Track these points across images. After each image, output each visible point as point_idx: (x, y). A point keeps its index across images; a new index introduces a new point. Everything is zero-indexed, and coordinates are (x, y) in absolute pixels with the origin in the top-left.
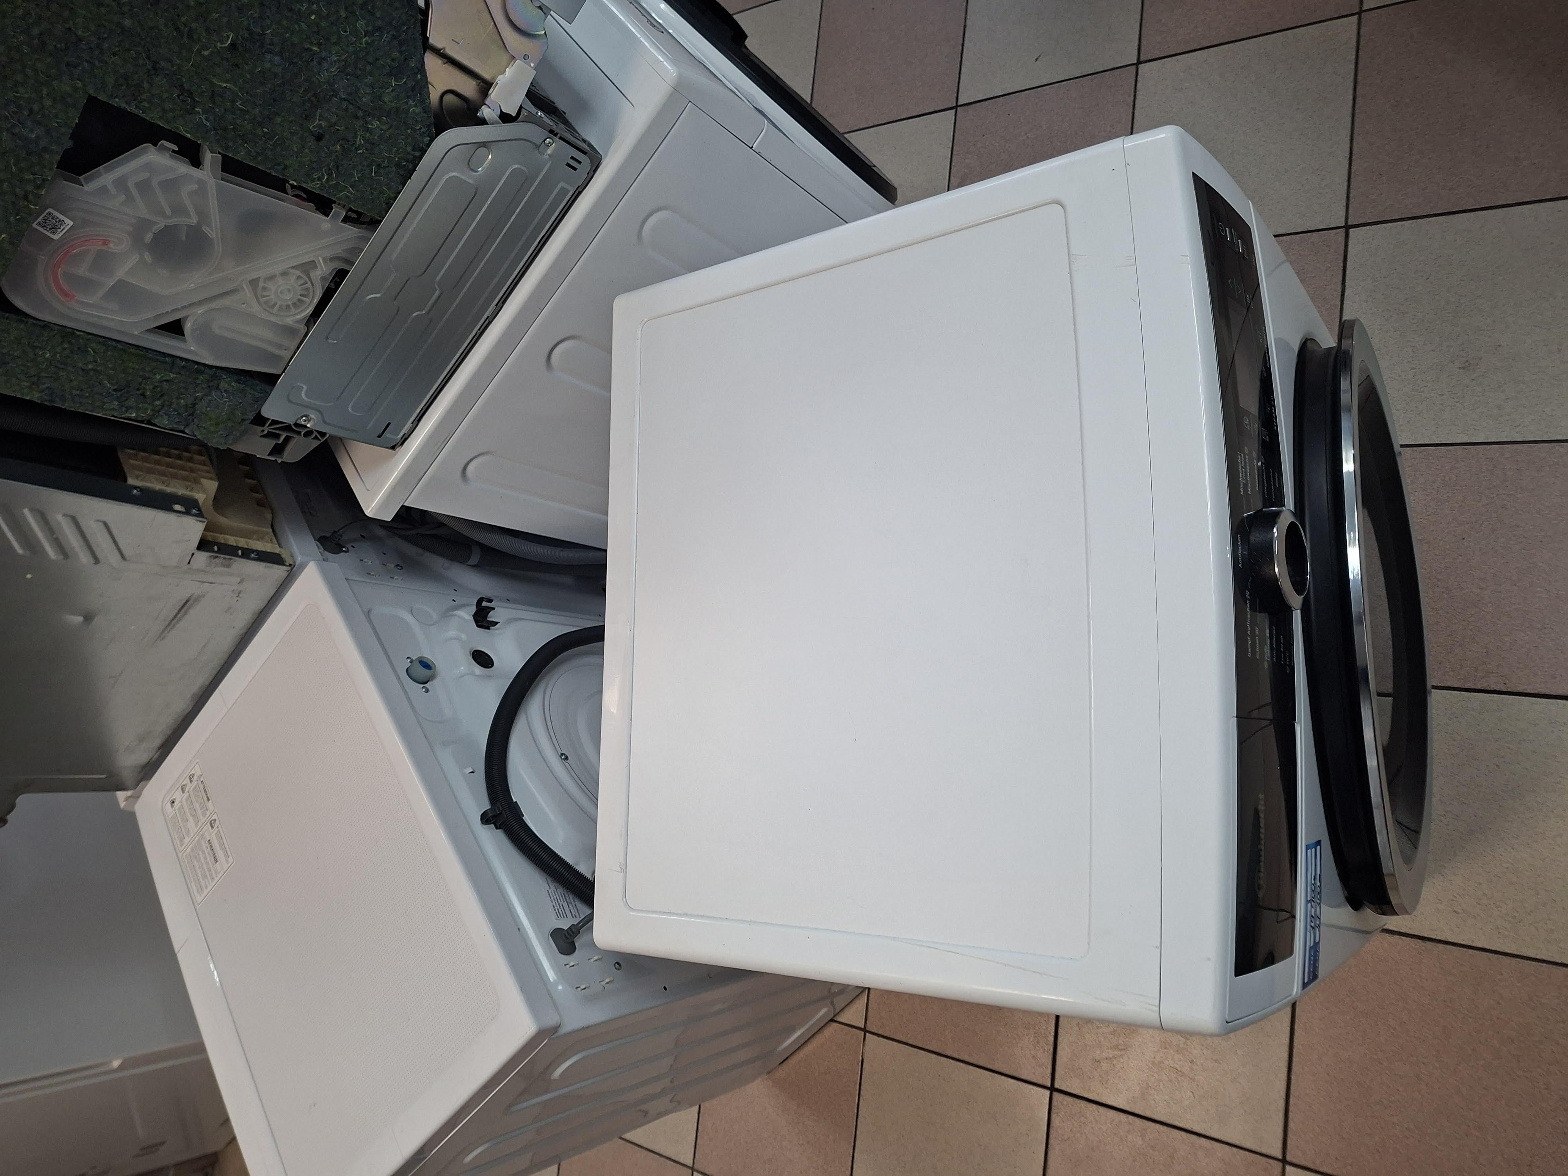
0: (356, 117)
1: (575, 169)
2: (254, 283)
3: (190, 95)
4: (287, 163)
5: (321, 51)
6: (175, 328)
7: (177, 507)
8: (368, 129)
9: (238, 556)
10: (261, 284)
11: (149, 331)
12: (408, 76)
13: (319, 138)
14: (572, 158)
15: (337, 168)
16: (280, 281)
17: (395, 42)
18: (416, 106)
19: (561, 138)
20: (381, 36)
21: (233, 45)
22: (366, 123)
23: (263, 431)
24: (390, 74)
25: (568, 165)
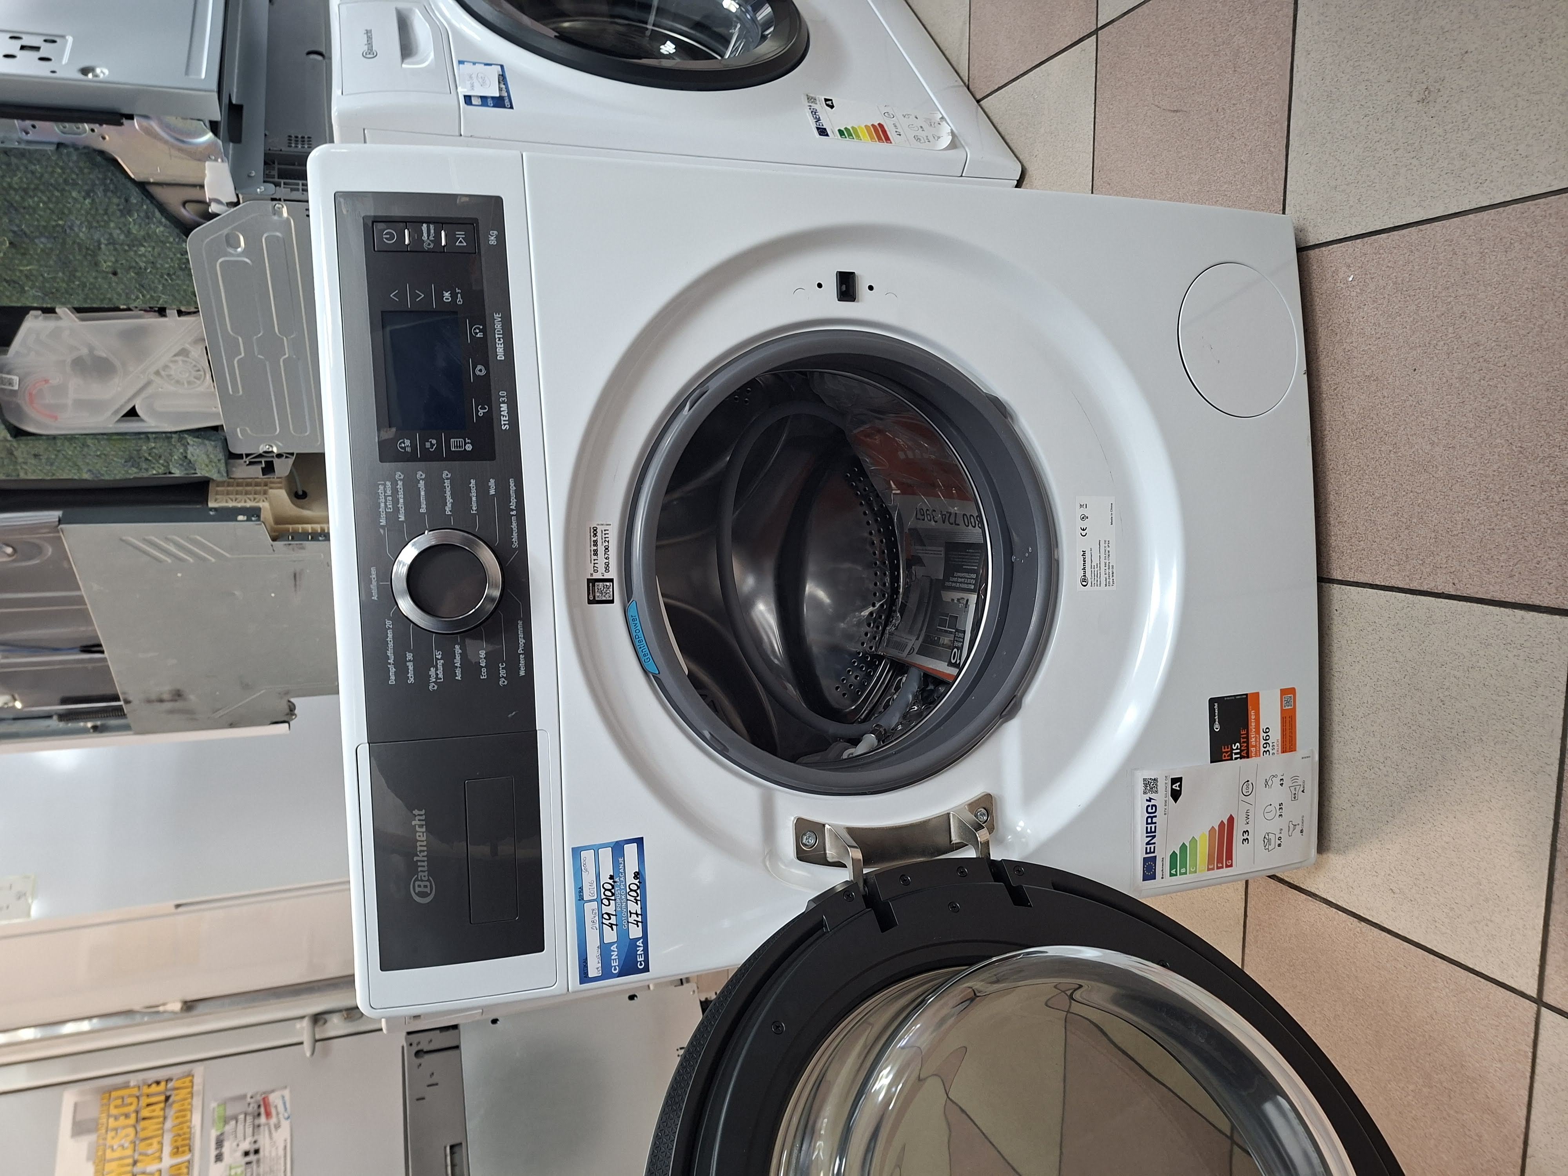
0: (126, 251)
2: (157, 373)
3: (15, 282)
4: (109, 296)
5: (65, 222)
6: (132, 413)
7: (240, 518)
8: (141, 255)
9: (308, 540)
10: (163, 373)
11: (119, 421)
12: (137, 211)
13: (115, 273)
15: (143, 286)
16: (174, 367)
17: (109, 194)
18: (158, 227)
19: (285, 200)
20: (96, 194)
21: (11, 243)
22: (136, 251)
23: (245, 462)
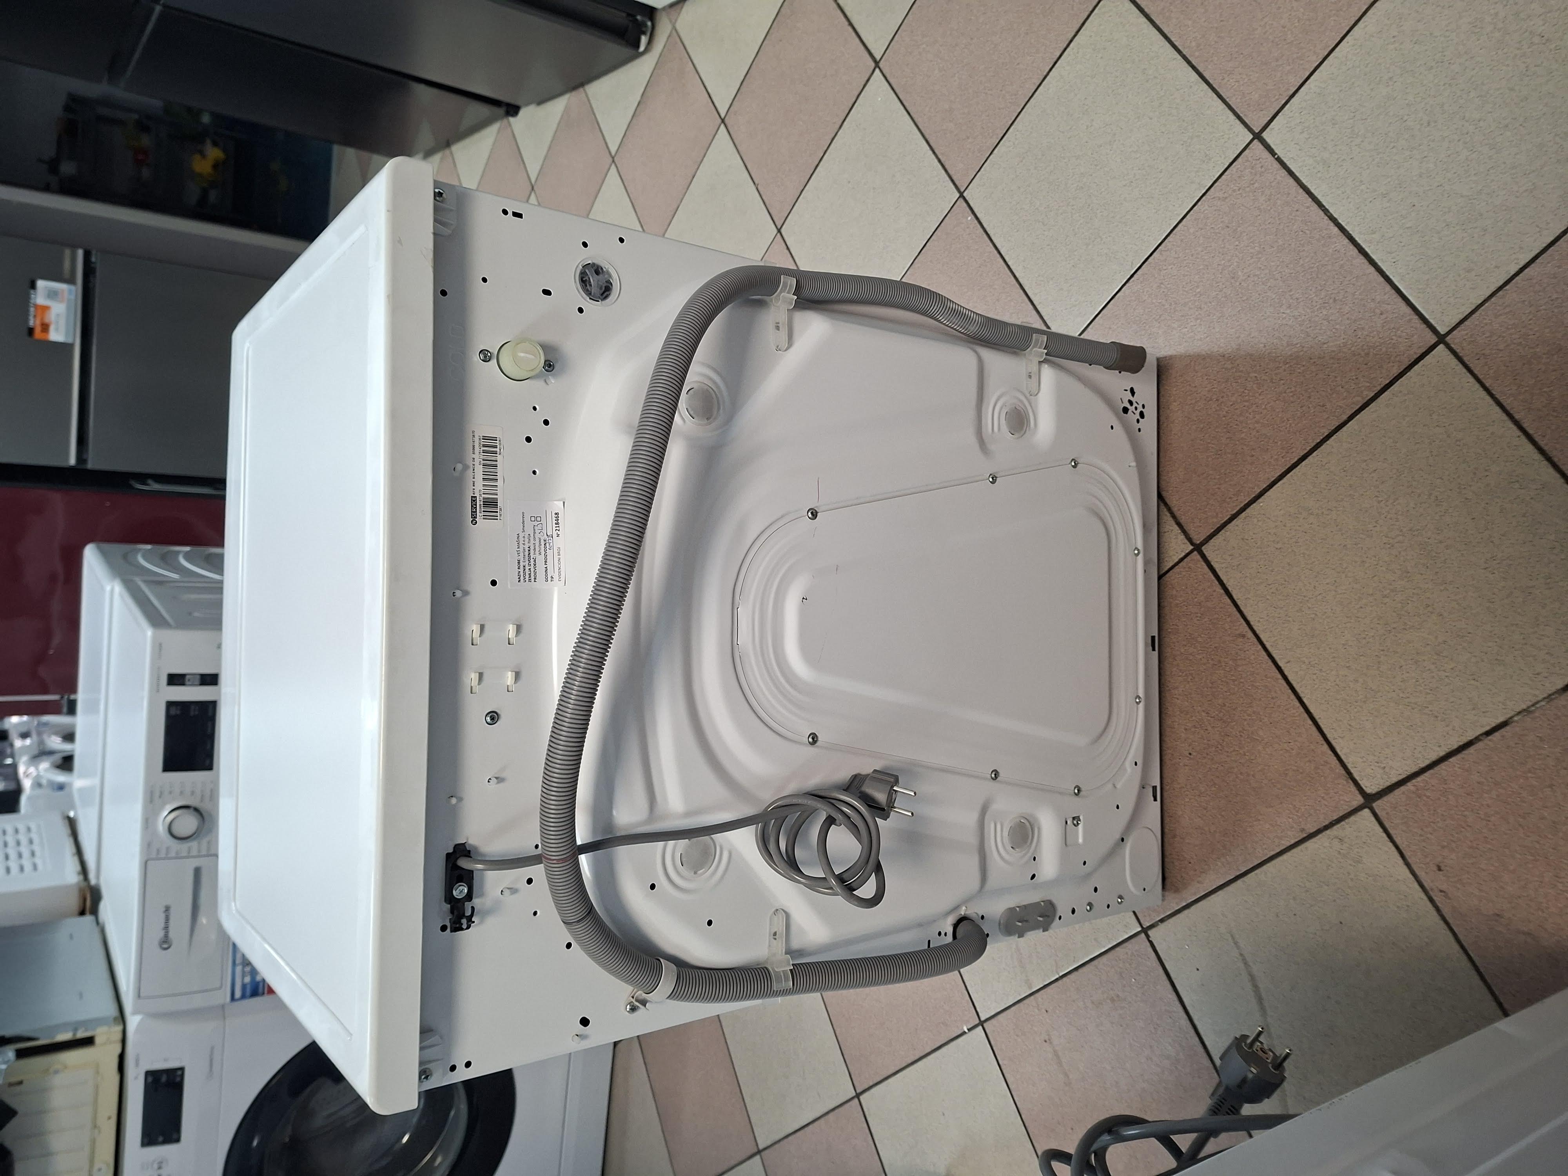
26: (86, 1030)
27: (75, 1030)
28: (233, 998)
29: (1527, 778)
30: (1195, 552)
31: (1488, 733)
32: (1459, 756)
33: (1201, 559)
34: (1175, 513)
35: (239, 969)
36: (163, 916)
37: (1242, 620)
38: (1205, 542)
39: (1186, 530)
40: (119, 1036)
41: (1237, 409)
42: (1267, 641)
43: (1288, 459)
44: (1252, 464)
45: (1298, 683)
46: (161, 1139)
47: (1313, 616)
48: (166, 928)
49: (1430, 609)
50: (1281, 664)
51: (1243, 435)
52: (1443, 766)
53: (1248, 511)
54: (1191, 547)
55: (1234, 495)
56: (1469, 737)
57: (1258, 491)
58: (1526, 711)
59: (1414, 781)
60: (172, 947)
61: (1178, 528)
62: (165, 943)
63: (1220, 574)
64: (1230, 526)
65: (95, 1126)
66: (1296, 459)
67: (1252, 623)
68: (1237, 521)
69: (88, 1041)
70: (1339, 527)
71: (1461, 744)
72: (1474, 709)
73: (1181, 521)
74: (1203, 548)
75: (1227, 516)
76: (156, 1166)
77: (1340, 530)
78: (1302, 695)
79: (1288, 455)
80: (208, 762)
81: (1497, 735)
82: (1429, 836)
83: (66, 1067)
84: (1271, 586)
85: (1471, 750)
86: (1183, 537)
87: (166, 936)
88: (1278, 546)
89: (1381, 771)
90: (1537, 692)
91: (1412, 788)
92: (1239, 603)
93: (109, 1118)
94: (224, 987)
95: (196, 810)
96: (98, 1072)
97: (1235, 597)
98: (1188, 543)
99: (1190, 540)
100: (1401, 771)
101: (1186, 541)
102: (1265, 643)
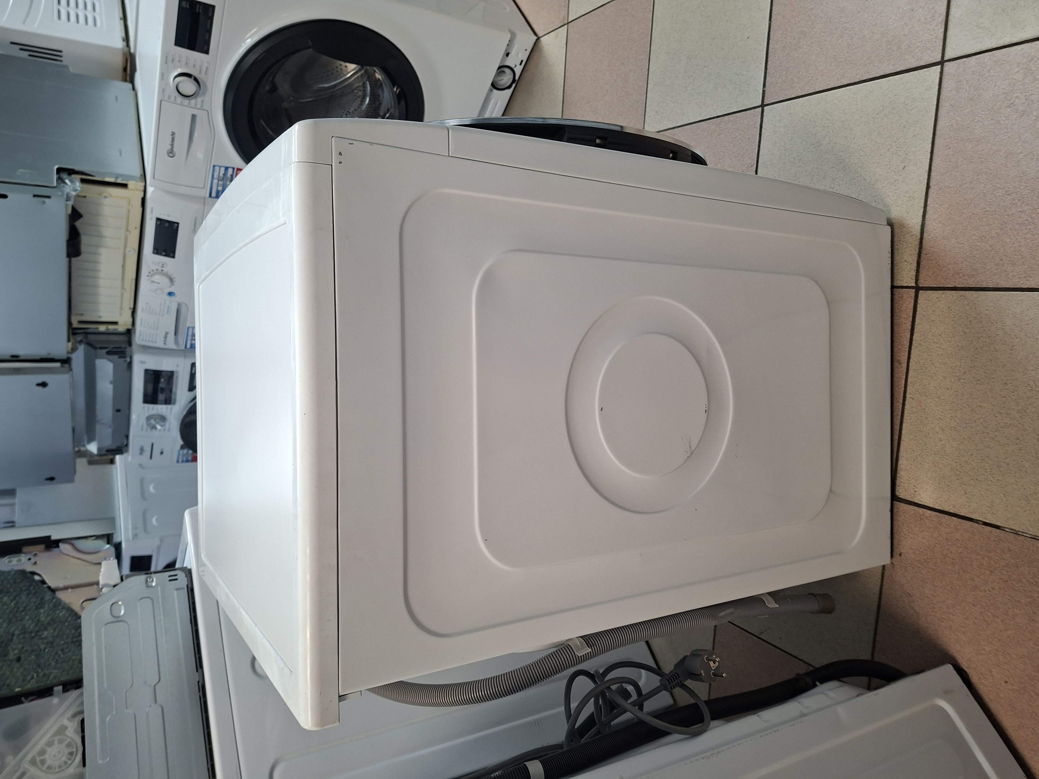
0: (33, 638)
1: (176, 579)
2: (33, 762)
8: (43, 638)
10: (38, 759)
13: (19, 660)
14: (170, 576)
15: (39, 666)
16: (49, 750)
22: (40, 636)
24: (37, 609)
25: (170, 580)
26: (123, 180)
27: (117, 178)
28: (210, 196)
29: (983, 558)
30: (914, 290)
31: (985, 524)
32: (960, 520)
33: (913, 297)
34: (922, 254)
35: (215, 181)
36: (171, 137)
37: (907, 353)
38: (925, 289)
39: (920, 271)
40: (143, 188)
41: (1020, 218)
42: (911, 377)
43: (1022, 282)
44: (997, 265)
45: (908, 413)
46: (164, 253)
47: (949, 387)
48: (172, 145)
49: (1018, 441)
50: (908, 396)
51: (1008, 240)
52: (947, 517)
53: (967, 292)
54: (914, 285)
55: (968, 275)
56: (974, 517)
57: (984, 285)
58: (1016, 533)
59: (925, 510)
60: (176, 156)
61: (916, 265)
62: (171, 153)
63: (918, 316)
64: (948, 293)
65: (127, 230)
66: (1026, 287)
67: (911, 360)
68: (955, 293)
69: (125, 186)
70: (1011, 352)
71: (967, 516)
72: (989, 507)
73: (921, 263)
74: (920, 291)
75: (952, 284)
76: (160, 265)
77: (1011, 354)
78: (904, 420)
79: (1024, 279)
80: (206, 48)
81: (989, 528)
82: (909, 538)
83: (111, 196)
84: (940, 350)
85: (969, 523)
86: (915, 273)
87: (172, 149)
88: (967, 331)
89: (913, 491)
90: (1031, 529)
91: (921, 512)
92: (914, 342)
93: (136, 228)
94: (205, 188)
95: (196, 80)
96: (129, 204)
97: (914, 338)
98: (914, 281)
99: (917, 280)
100: (923, 500)
101: (914, 278)
102: (909, 377)
